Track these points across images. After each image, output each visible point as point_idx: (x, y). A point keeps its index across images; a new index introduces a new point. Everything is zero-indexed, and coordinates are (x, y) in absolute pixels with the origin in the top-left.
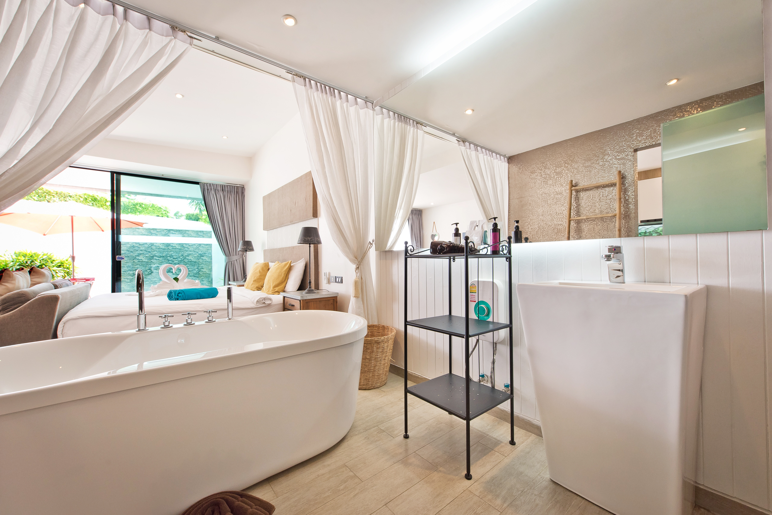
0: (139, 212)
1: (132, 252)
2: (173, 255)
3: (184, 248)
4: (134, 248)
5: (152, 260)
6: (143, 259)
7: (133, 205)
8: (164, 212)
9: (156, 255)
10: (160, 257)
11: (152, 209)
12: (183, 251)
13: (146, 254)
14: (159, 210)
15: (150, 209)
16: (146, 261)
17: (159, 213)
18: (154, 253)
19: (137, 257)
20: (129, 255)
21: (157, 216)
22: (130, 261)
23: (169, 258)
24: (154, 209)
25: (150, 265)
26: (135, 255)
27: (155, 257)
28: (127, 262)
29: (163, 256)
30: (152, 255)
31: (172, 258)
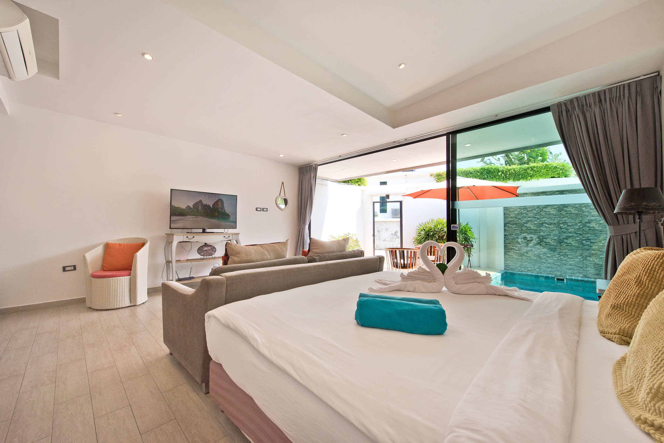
0: (530, 176)
1: (520, 219)
2: (567, 221)
3: (583, 213)
4: (522, 214)
5: (541, 228)
6: (531, 226)
7: (525, 170)
8: (561, 172)
9: (546, 222)
10: (551, 224)
11: (545, 171)
12: (581, 217)
13: (534, 221)
14: (554, 171)
15: (542, 171)
16: (535, 228)
17: (555, 173)
18: (543, 220)
19: (525, 225)
20: (517, 222)
21: (552, 177)
22: (518, 228)
23: (562, 225)
24: (548, 169)
25: (539, 233)
26: (523, 222)
27: (545, 225)
28: (515, 230)
29: (554, 223)
30: (541, 222)
31: (566, 225)
